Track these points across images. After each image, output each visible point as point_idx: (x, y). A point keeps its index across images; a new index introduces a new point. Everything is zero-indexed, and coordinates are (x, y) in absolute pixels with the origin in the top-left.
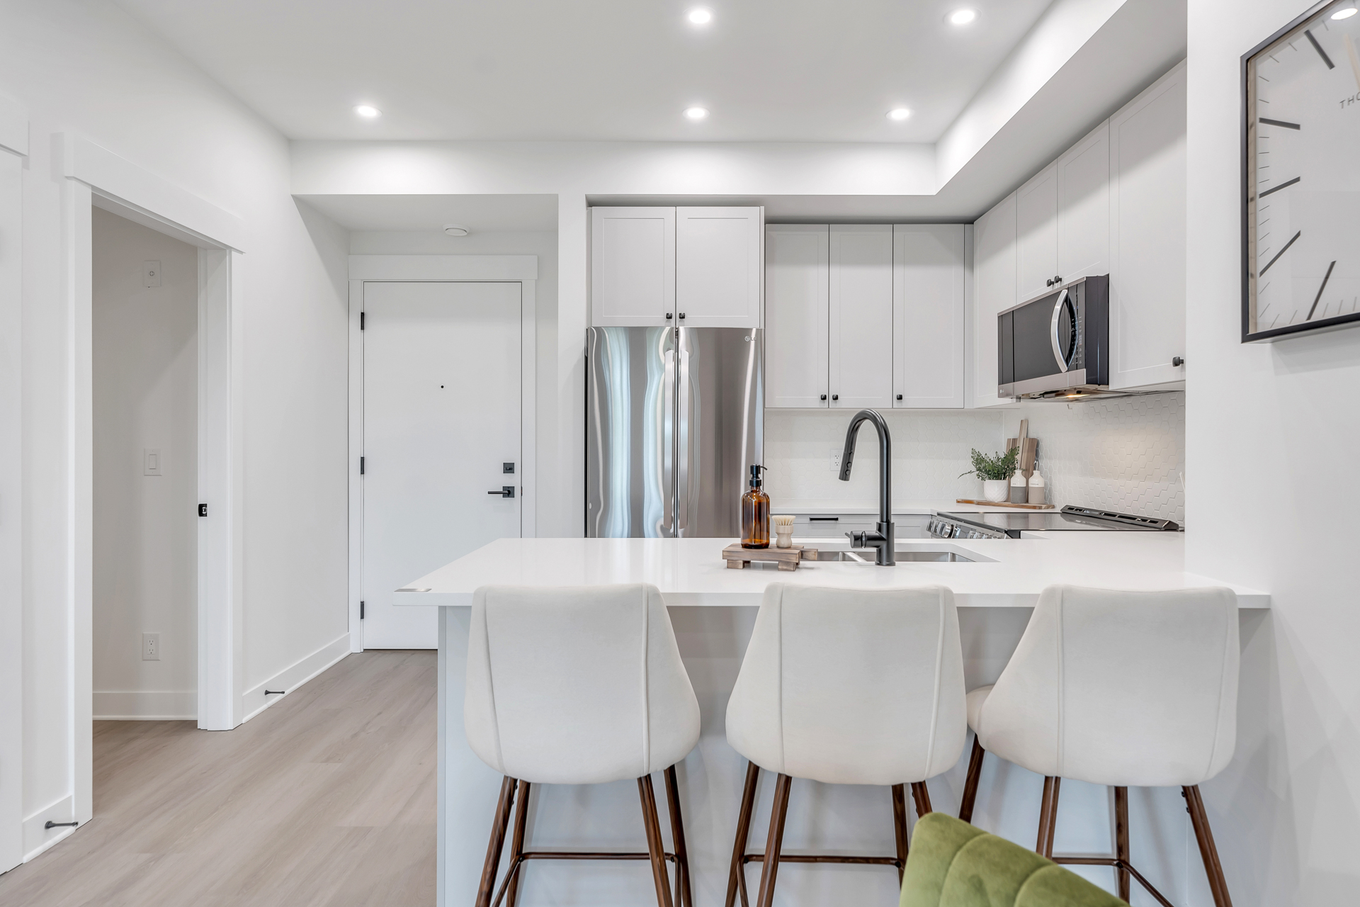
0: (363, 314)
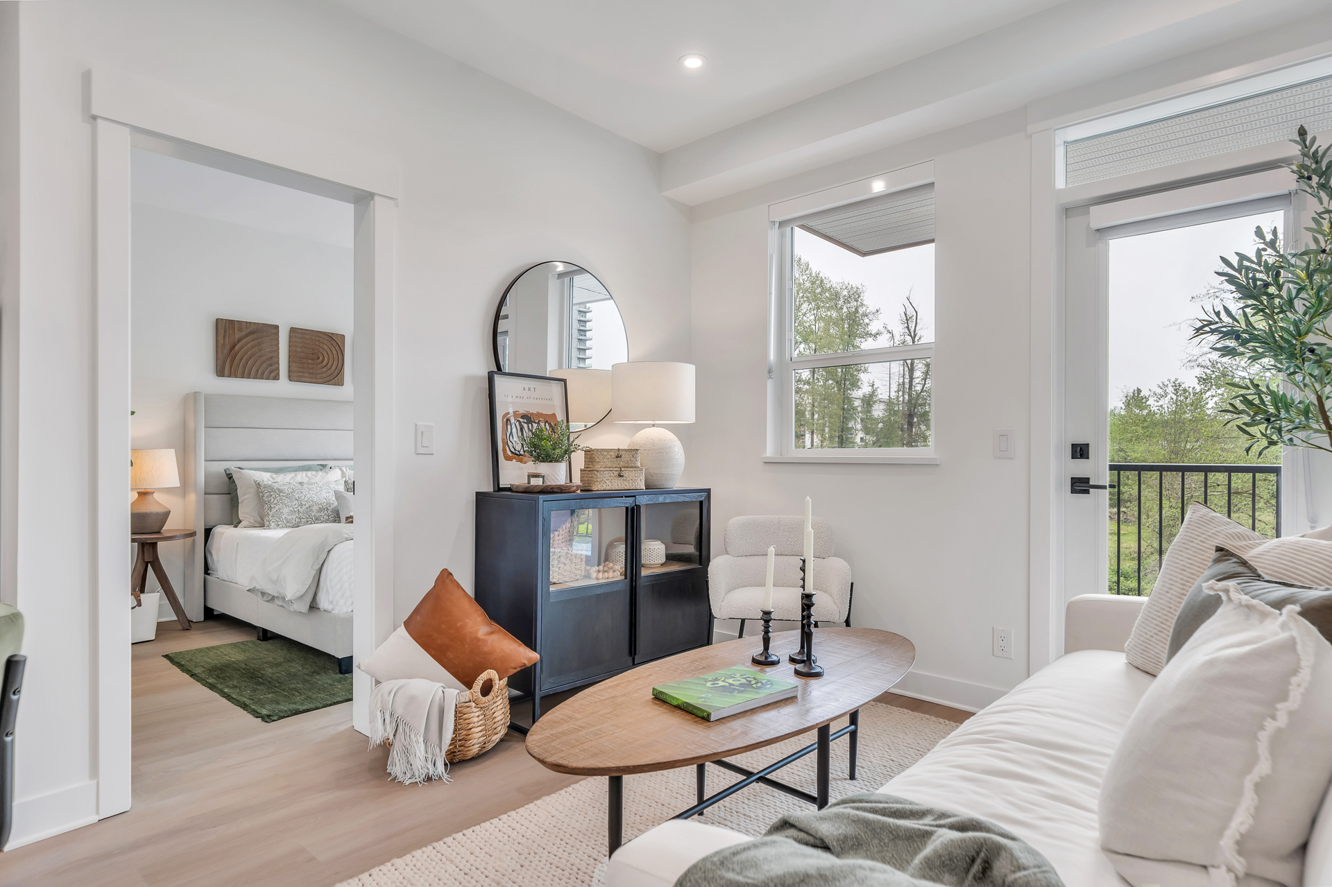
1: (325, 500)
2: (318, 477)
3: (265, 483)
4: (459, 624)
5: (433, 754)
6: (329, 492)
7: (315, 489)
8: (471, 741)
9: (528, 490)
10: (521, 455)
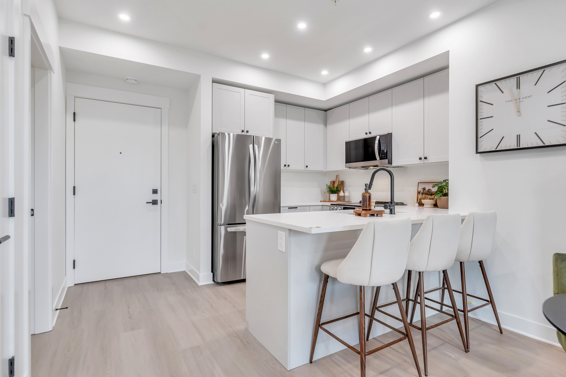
0: (74, 113)
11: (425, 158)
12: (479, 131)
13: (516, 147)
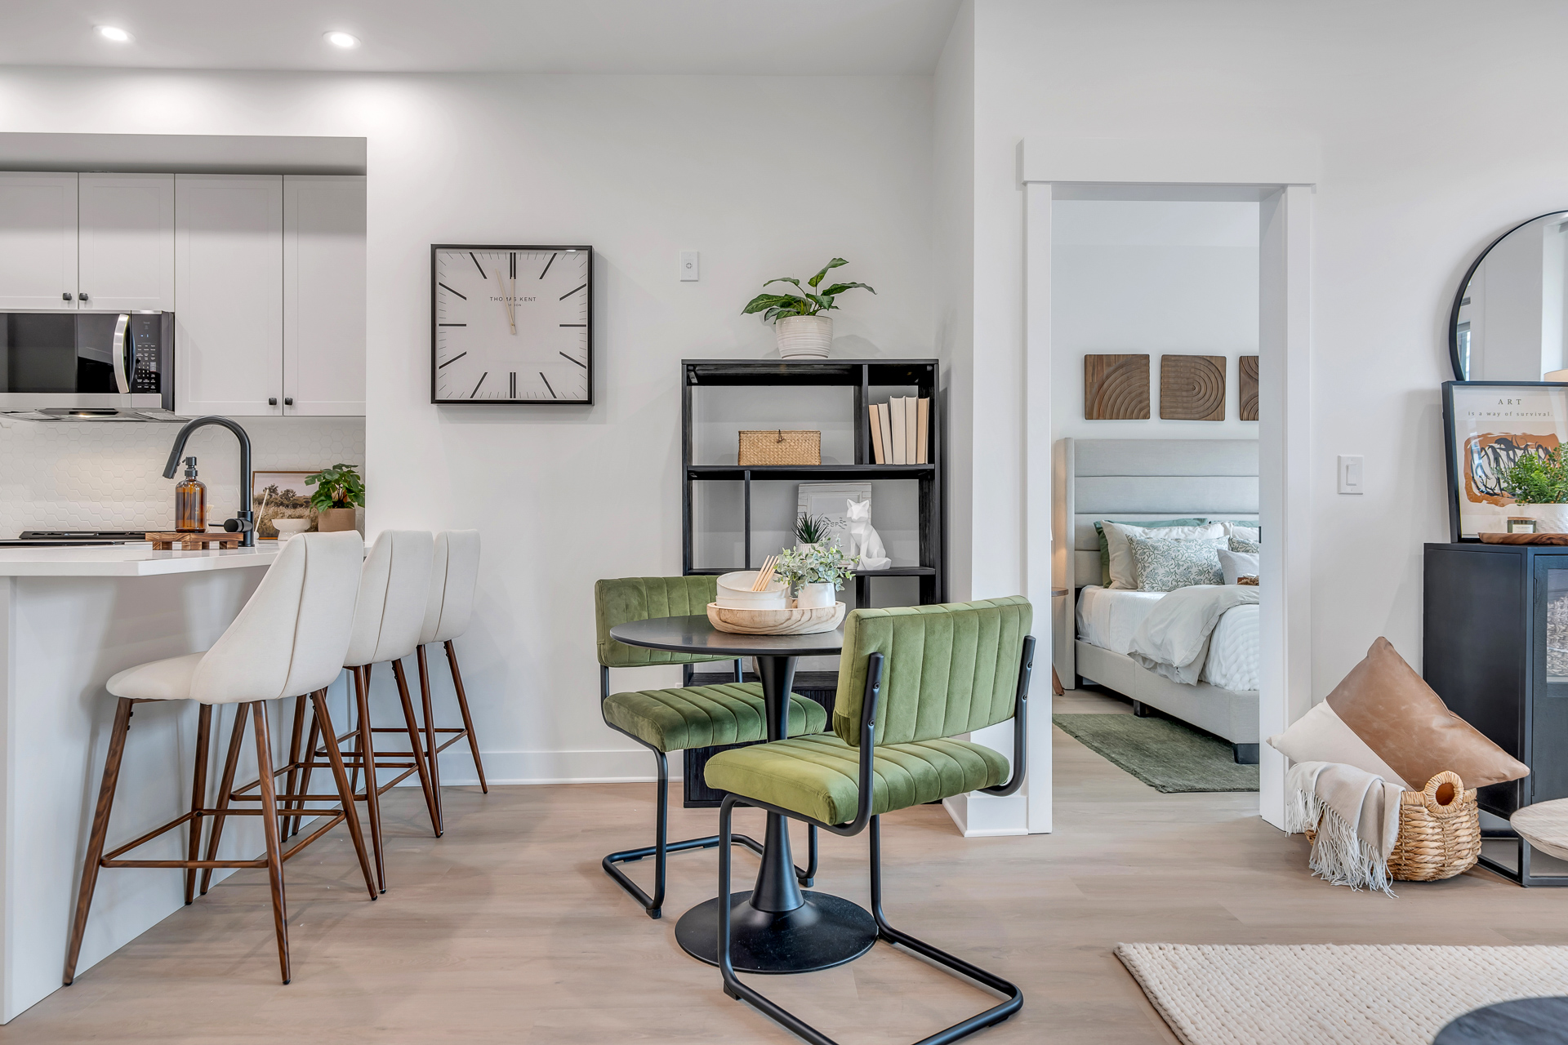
1: (1205, 561)
2: (1197, 533)
3: (1138, 538)
4: (1403, 708)
5: (1370, 857)
6: (1210, 552)
7: (1194, 547)
8: (1422, 857)
9: (1508, 541)
10: (1495, 494)
11: (289, 402)
12: (439, 353)
13: (508, 398)
